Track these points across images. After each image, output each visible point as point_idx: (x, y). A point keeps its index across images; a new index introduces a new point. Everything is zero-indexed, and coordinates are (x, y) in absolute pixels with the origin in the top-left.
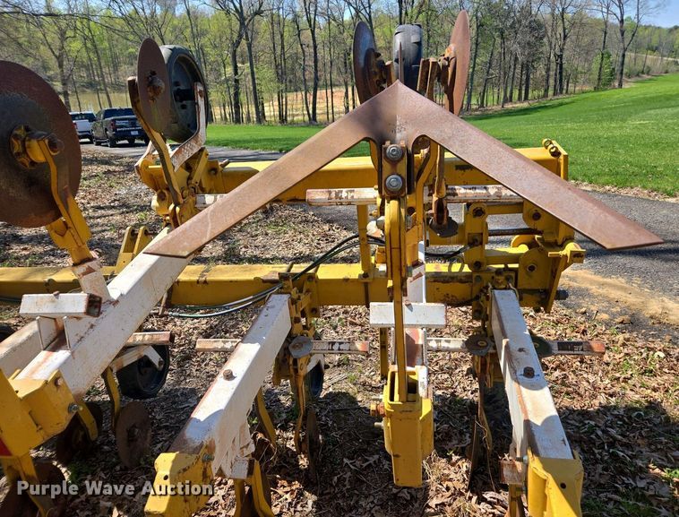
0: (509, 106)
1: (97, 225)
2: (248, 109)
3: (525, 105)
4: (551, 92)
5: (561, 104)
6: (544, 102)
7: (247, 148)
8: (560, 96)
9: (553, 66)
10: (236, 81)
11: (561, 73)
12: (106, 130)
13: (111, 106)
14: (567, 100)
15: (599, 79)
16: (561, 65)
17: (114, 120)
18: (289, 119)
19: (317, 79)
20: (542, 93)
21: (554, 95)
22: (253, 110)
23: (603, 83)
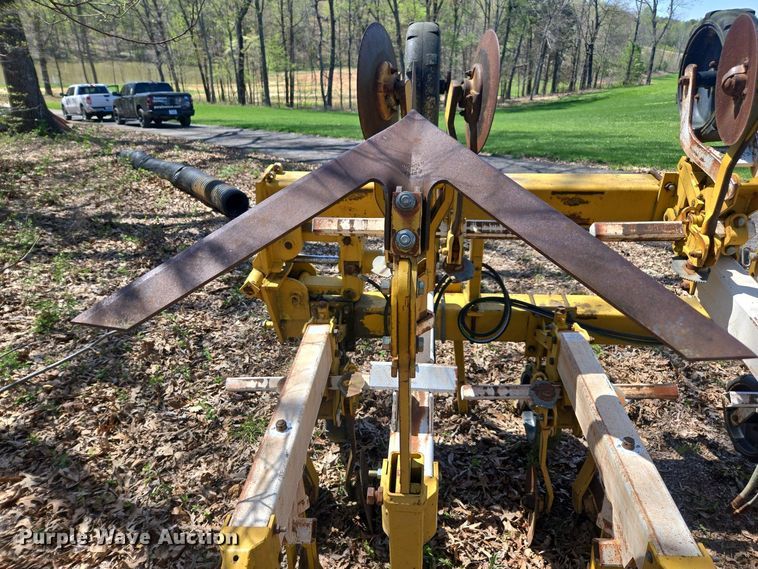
0: (537, 99)
2: (255, 90)
3: (555, 98)
4: (578, 85)
5: (595, 99)
6: (573, 96)
8: (590, 91)
9: (583, 57)
10: (241, 55)
11: (590, 65)
12: (139, 107)
14: (600, 95)
15: (628, 73)
16: (591, 56)
17: (151, 97)
18: (295, 101)
19: (333, 59)
20: (567, 86)
21: (582, 88)
23: (631, 77)
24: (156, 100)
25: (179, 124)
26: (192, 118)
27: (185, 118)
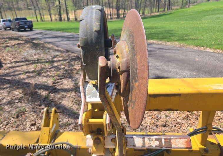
1: (17, 71)
2: (64, 16)
3: (158, 14)
5: (171, 14)
6: (164, 13)
7: (68, 32)
8: (170, 11)
9: (167, 0)
10: (60, 7)
11: (170, 3)
12: (16, 26)
13: (17, 17)
14: (172, 12)
15: (182, 5)
16: (170, 0)
17: (19, 22)
18: (78, 19)
20: (163, 10)
21: (167, 10)
22: (66, 16)
24: (20, 23)
25: (29, 29)
26: (33, 28)
27: (31, 28)
